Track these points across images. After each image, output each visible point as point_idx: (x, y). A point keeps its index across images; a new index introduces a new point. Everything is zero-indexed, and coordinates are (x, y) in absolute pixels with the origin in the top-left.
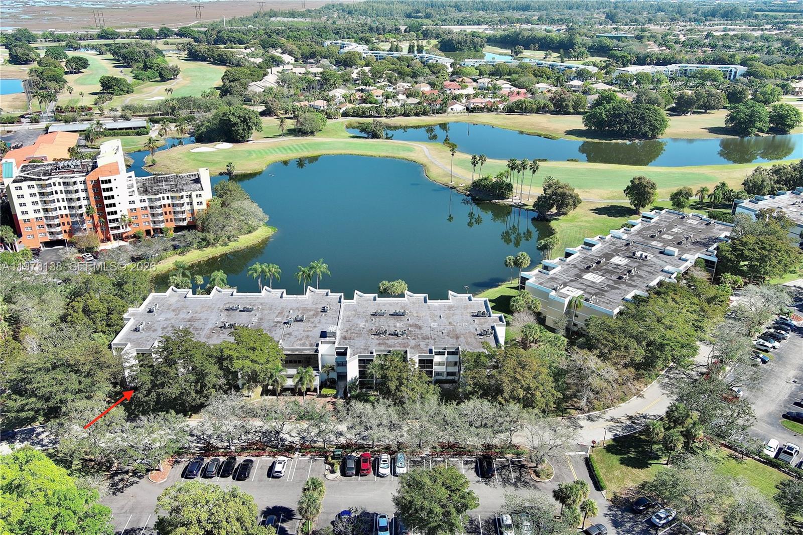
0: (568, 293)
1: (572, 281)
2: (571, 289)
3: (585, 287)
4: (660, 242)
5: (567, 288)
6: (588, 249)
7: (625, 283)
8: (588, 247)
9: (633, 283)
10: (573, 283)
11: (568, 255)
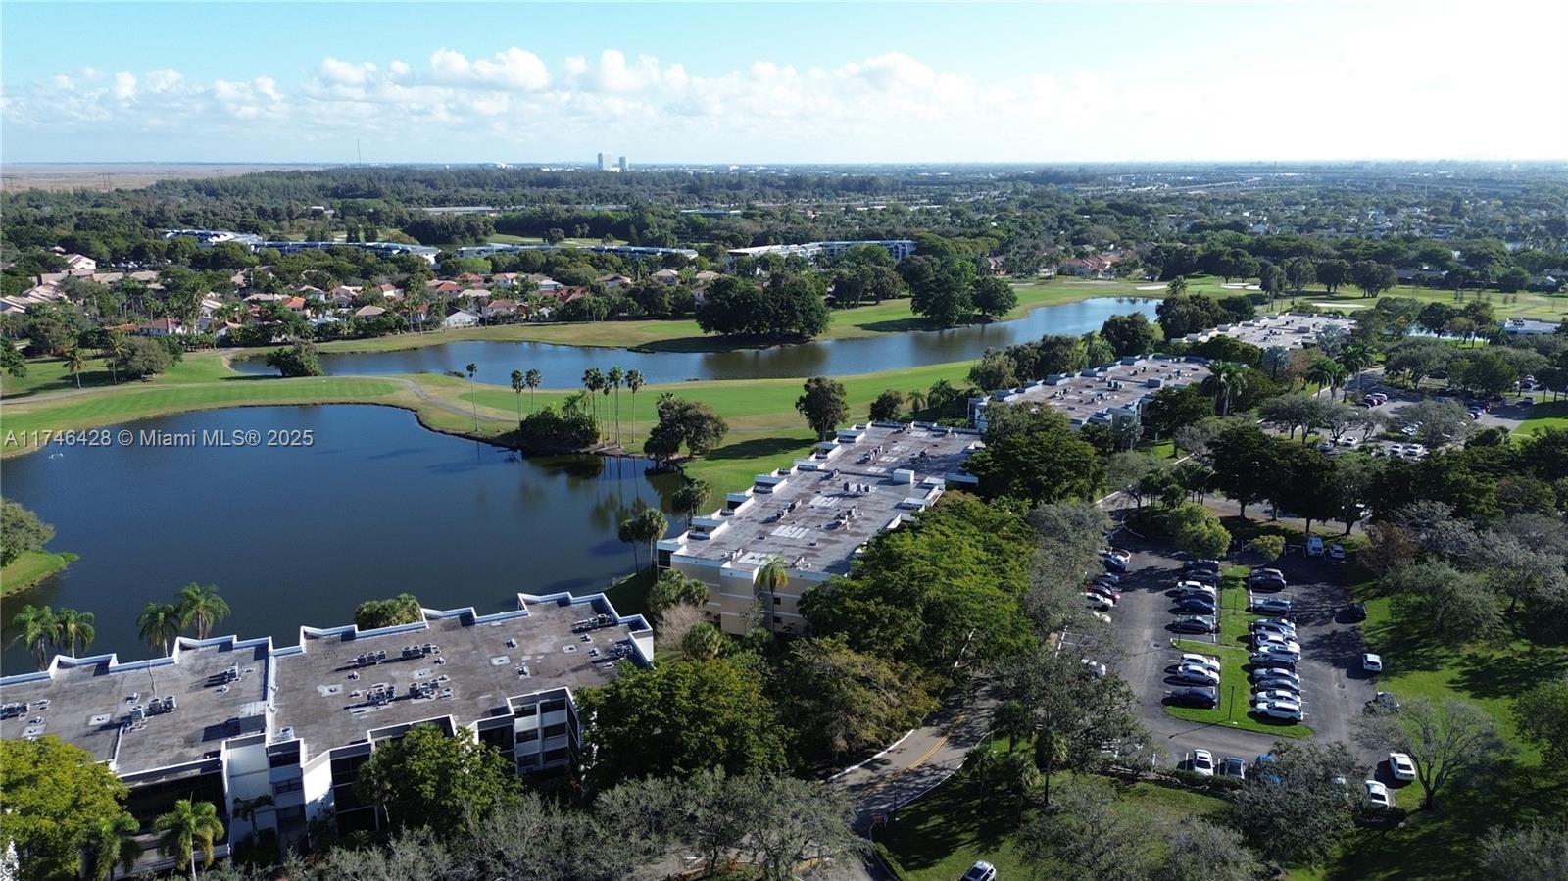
0: (755, 562)
1: (753, 543)
2: (757, 555)
3: (779, 549)
4: (881, 467)
5: (750, 554)
6: (765, 493)
7: (845, 531)
8: (764, 489)
9: (860, 531)
10: (758, 546)
11: (734, 505)
